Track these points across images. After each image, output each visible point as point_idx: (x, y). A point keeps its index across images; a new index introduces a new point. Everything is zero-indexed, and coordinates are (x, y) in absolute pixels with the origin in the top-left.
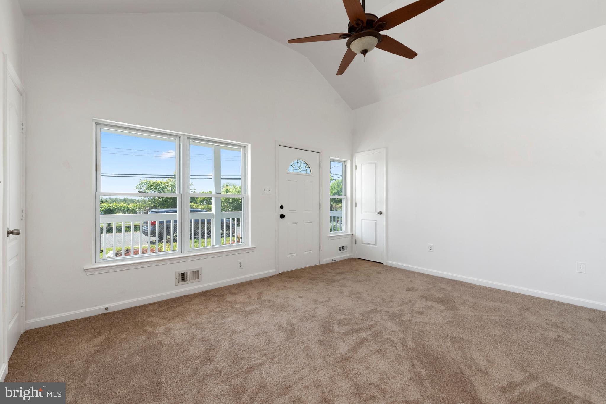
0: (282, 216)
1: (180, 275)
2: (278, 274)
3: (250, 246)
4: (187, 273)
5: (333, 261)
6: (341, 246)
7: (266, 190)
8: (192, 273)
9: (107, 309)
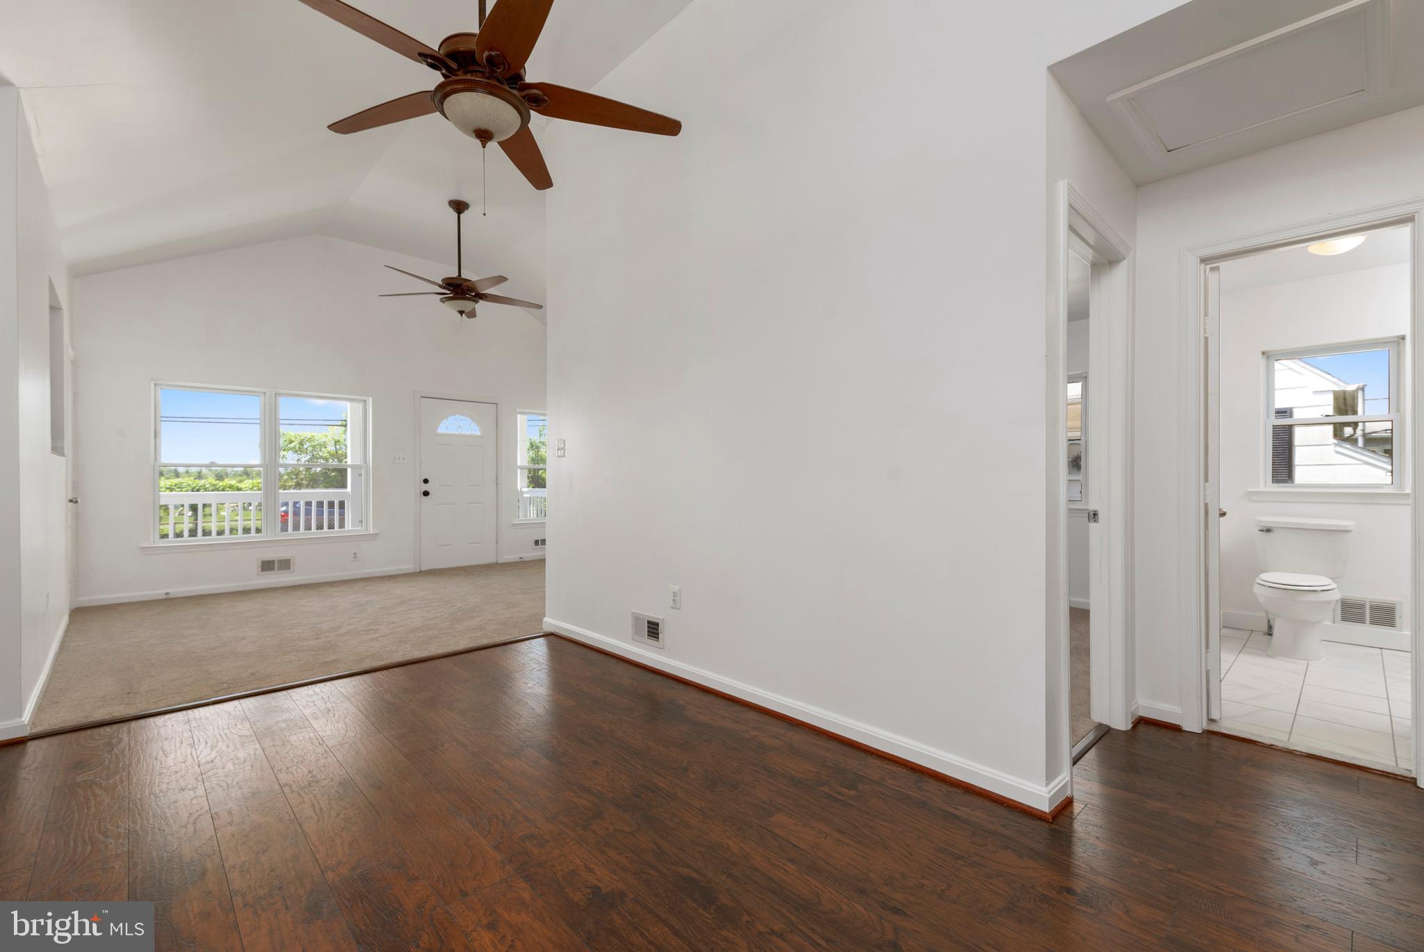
0: (426, 494)
1: (263, 562)
2: (419, 571)
3: (372, 533)
4: (273, 561)
5: (522, 560)
6: (539, 539)
7: (397, 458)
8: (281, 562)
9: (167, 594)
